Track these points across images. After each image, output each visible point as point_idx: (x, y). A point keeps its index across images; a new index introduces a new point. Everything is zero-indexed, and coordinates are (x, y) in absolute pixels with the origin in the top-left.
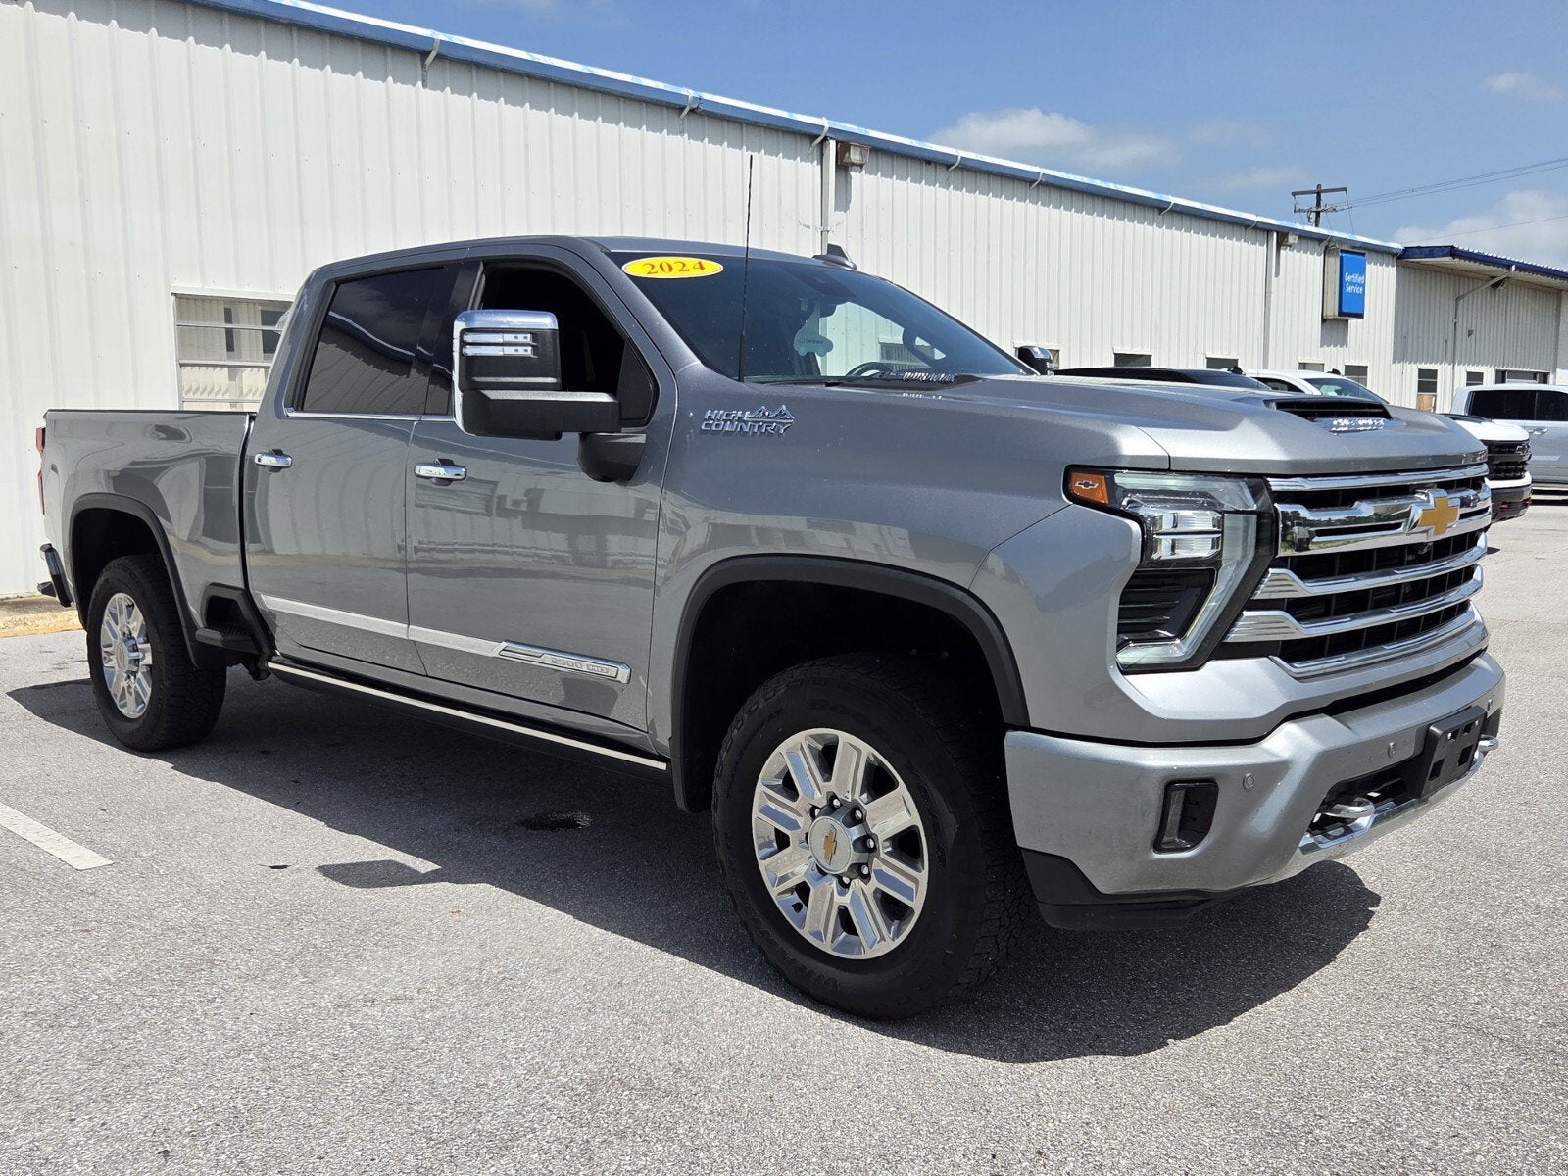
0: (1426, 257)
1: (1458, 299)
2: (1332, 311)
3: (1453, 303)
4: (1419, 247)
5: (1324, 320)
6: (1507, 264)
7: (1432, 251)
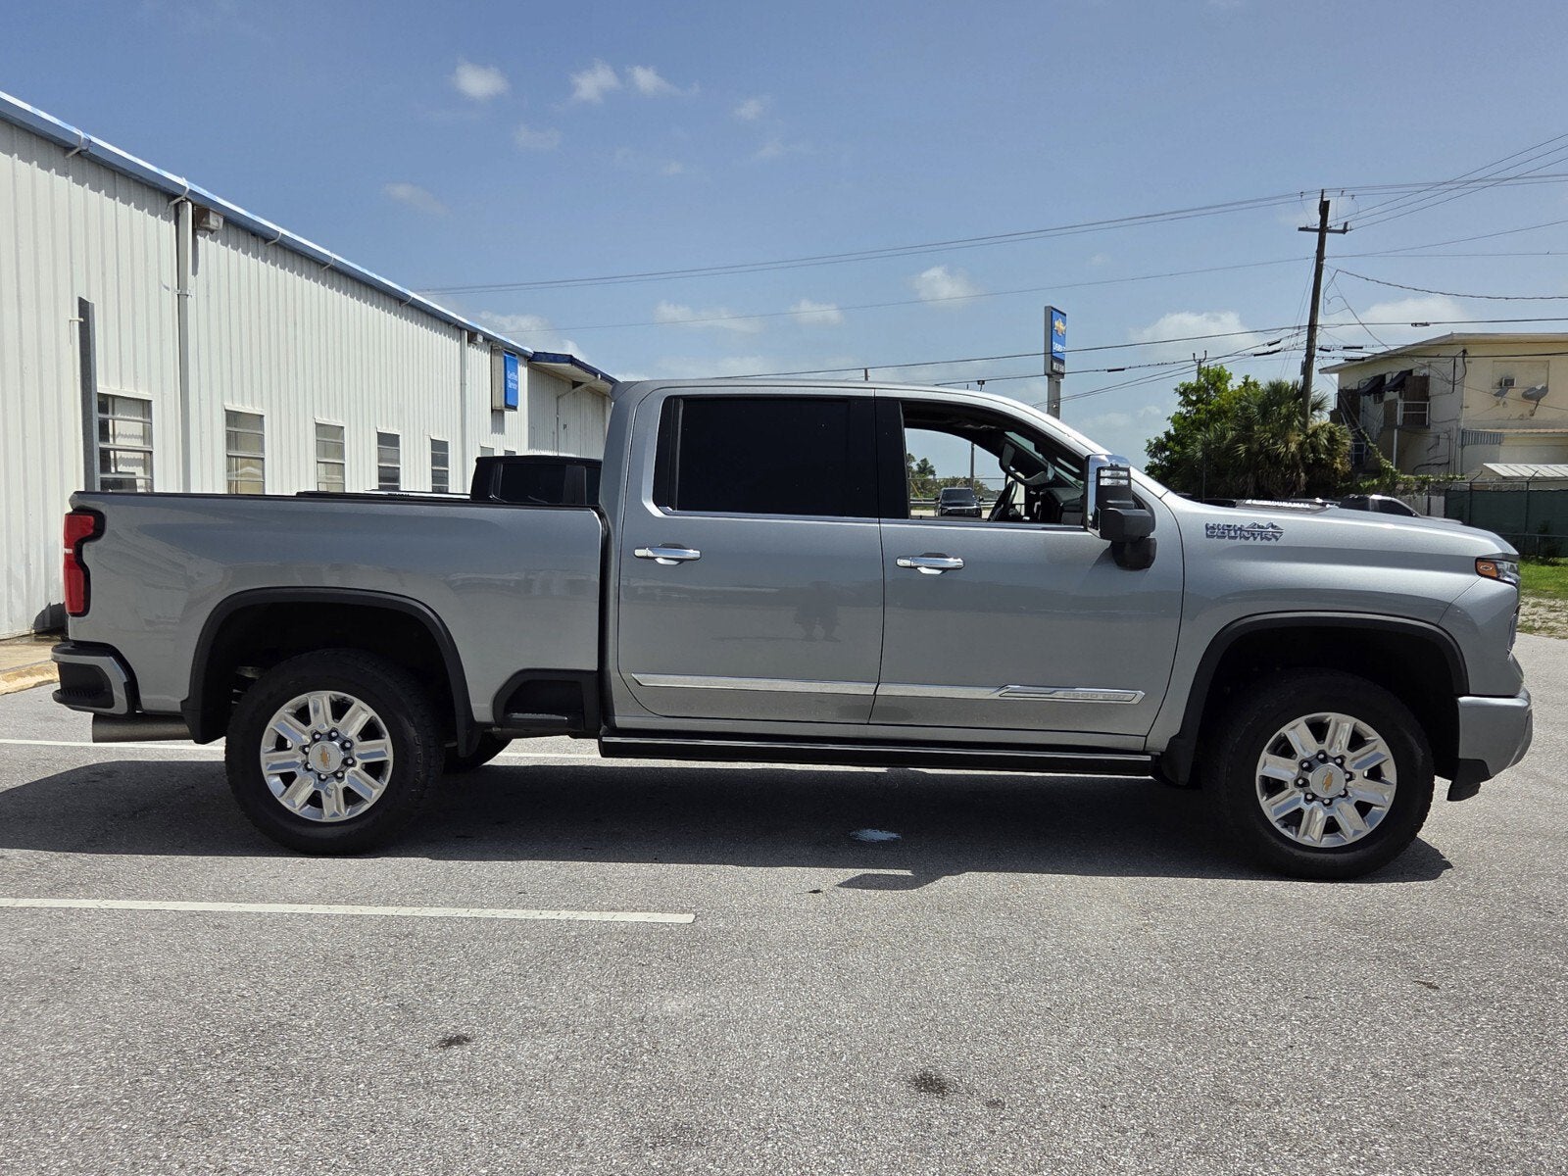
0: (551, 361)
1: (558, 398)
2: (499, 403)
3: (555, 400)
4: (545, 353)
5: (492, 411)
6: (594, 372)
7: (556, 358)
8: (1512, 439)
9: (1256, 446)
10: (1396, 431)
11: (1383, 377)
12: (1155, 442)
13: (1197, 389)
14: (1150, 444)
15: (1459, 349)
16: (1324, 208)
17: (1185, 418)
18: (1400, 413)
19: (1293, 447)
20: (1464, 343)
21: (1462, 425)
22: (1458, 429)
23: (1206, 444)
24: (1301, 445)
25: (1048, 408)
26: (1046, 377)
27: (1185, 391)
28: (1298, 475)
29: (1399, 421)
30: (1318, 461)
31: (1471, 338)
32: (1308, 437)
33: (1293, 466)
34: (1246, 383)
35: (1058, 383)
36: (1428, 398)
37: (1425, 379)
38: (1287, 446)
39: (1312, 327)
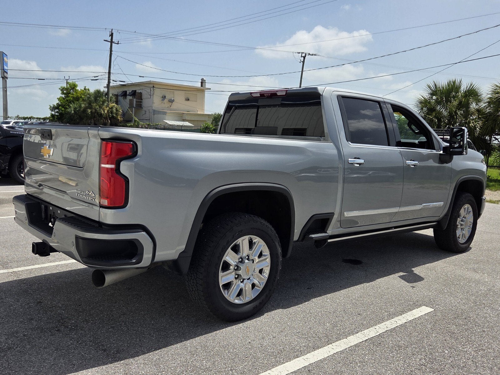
8: (169, 114)
9: (94, 111)
10: (134, 109)
11: (126, 92)
12: (52, 106)
13: (67, 89)
14: (51, 107)
15: (152, 85)
16: (112, 35)
17: (64, 99)
18: (135, 103)
19: (106, 111)
20: (153, 84)
21: (154, 108)
22: (152, 109)
23: (75, 108)
24: (108, 111)
25: (3, 90)
26: (2, 78)
27: (62, 89)
28: (108, 121)
29: (135, 106)
30: (113, 116)
31: (155, 83)
32: (110, 108)
33: (106, 118)
34: (85, 89)
35: (6, 81)
36: (142, 100)
37: (141, 93)
38: (104, 111)
39: (109, 73)
